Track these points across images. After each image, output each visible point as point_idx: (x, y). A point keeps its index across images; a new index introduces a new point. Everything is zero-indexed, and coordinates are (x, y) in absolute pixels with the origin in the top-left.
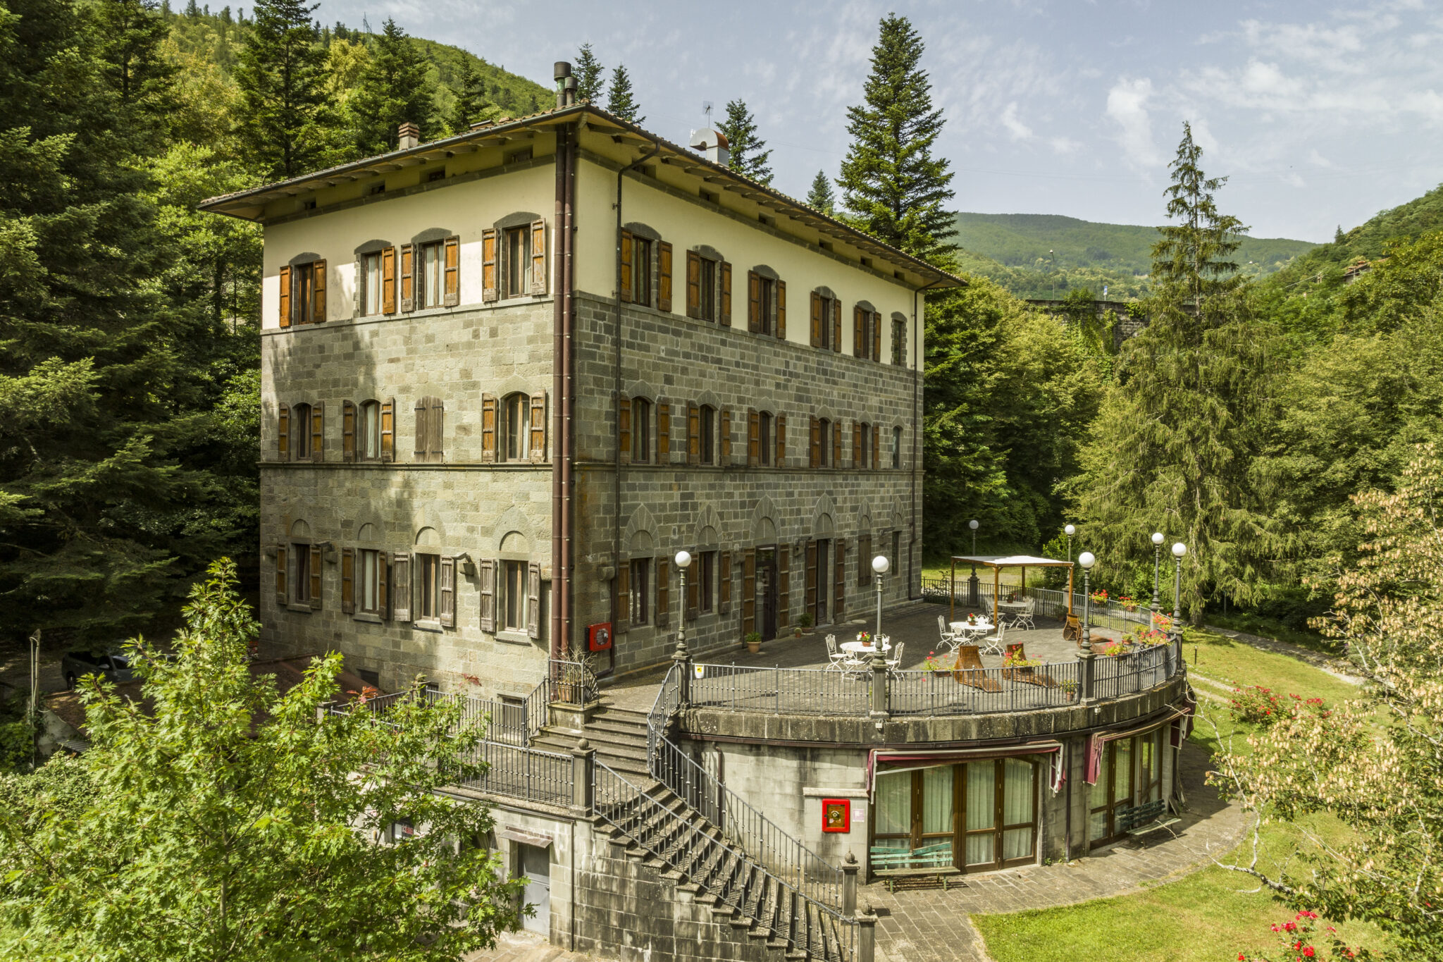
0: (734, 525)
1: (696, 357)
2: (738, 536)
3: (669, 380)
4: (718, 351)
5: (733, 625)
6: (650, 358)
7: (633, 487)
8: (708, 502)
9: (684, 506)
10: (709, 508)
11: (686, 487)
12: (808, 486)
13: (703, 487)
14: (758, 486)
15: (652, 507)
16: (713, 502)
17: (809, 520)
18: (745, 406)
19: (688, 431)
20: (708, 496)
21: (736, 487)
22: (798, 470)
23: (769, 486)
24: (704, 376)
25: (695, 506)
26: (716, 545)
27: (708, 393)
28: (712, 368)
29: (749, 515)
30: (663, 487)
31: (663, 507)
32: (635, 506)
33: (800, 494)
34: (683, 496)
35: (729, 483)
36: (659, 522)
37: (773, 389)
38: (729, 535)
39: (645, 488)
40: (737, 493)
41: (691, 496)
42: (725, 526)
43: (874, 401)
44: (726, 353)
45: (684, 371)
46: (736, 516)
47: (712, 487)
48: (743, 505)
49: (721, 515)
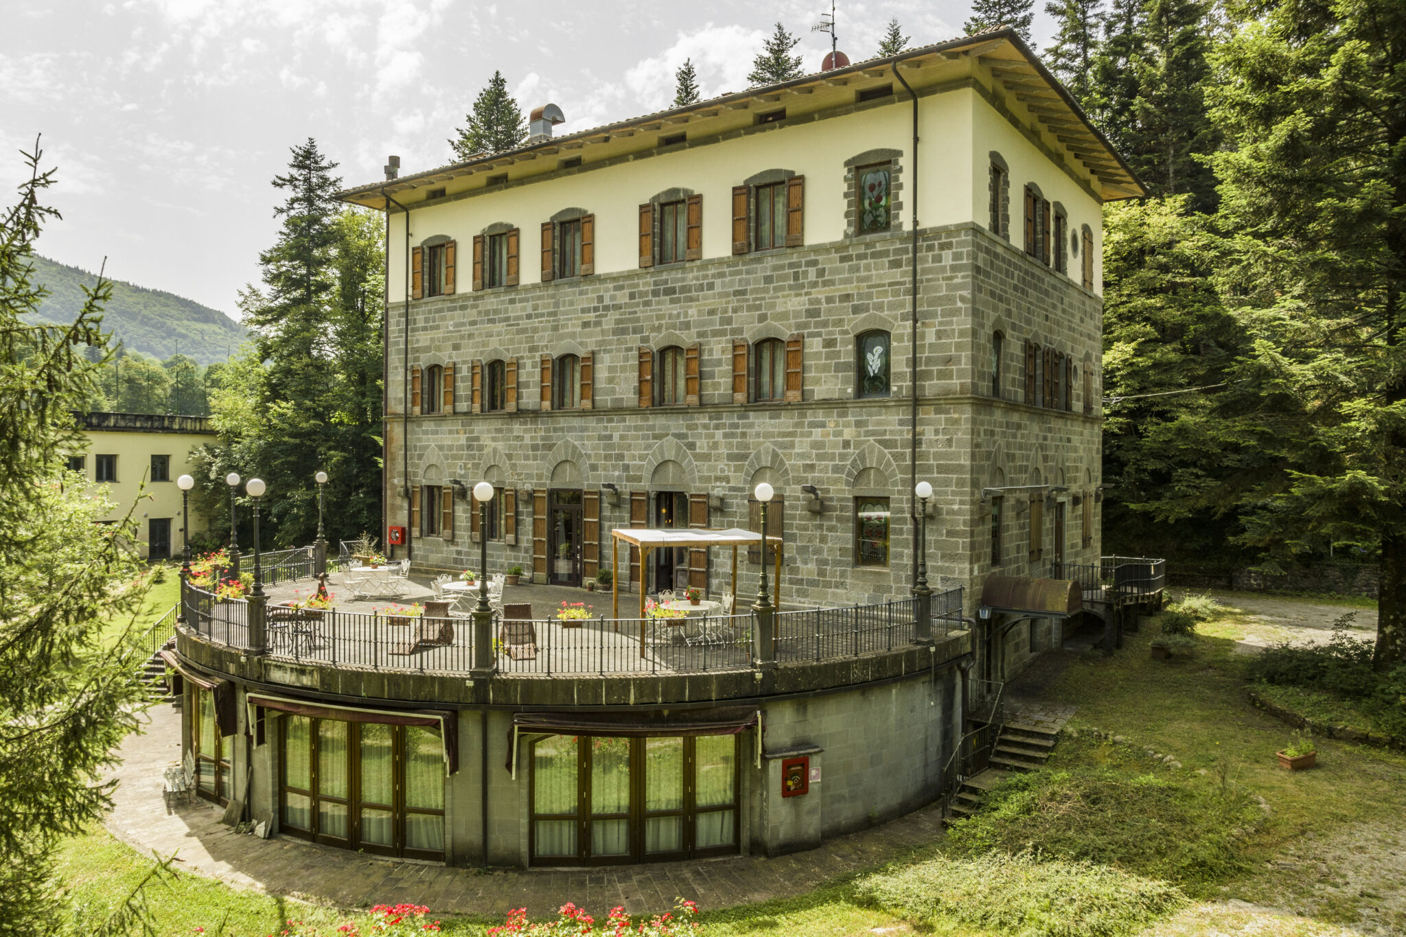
0: (525, 467)
1: (482, 322)
2: (529, 476)
3: (456, 347)
4: (506, 311)
5: (524, 558)
6: (439, 334)
7: (426, 432)
8: (494, 444)
9: (469, 447)
10: (495, 450)
11: (472, 432)
12: (637, 428)
13: (489, 431)
14: (555, 430)
15: (441, 448)
16: (500, 445)
17: (640, 468)
18: (538, 355)
19: (473, 385)
20: (494, 439)
21: (526, 431)
22: (618, 410)
23: (570, 429)
24: (491, 336)
25: (481, 448)
26: (504, 483)
27: (495, 350)
28: (500, 327)
29: (543, 458)
30: (451, 432)
31: (450, 448)
32: (428, 447)
33: (622, 437)
34: (468, 439)
35: (517, 428)
36: (447, 459)
37: (579, 329)
38: (519, 475)
39: (436, 433)
40: (527, 436)
41: (477, 439)
42: (513, 466)
43: (795, 303)
44: (516, 310)
45: (471, 336)
46: (527, 458)
47: (499, 431)
48: (535, 448)
49: (509, 457)
